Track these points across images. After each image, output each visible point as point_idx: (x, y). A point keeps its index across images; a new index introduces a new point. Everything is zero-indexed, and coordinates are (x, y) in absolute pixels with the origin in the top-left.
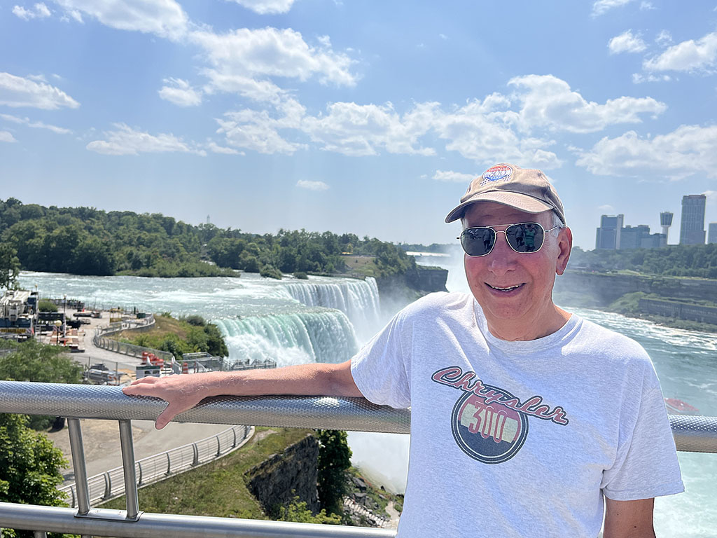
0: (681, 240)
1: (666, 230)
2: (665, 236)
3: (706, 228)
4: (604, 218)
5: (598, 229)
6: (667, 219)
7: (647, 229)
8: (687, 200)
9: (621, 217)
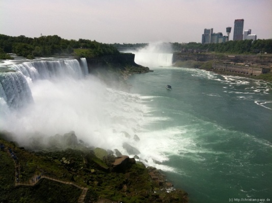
0: (234, 39)
1: (229, 34)
2: (228, 37)
3: (243, 33)
4: (206, 30)
5: (203, 35)
6: (229, 30)
7: (221, 34)
8: (236, 21)
9: (212, 29)
